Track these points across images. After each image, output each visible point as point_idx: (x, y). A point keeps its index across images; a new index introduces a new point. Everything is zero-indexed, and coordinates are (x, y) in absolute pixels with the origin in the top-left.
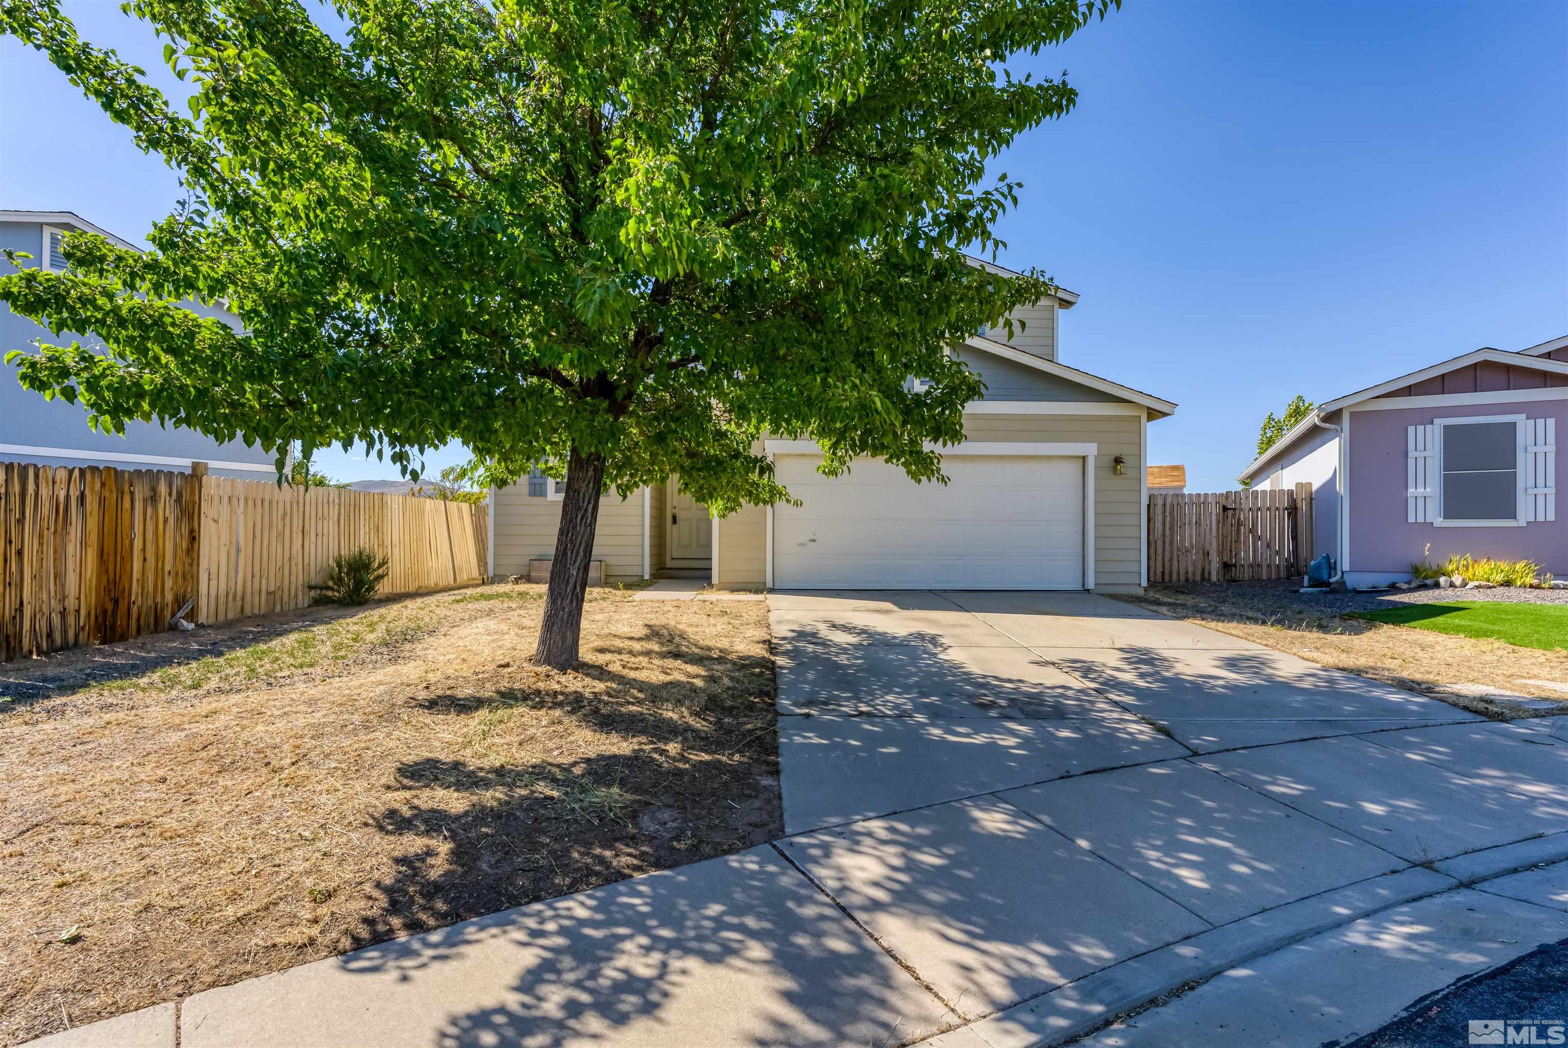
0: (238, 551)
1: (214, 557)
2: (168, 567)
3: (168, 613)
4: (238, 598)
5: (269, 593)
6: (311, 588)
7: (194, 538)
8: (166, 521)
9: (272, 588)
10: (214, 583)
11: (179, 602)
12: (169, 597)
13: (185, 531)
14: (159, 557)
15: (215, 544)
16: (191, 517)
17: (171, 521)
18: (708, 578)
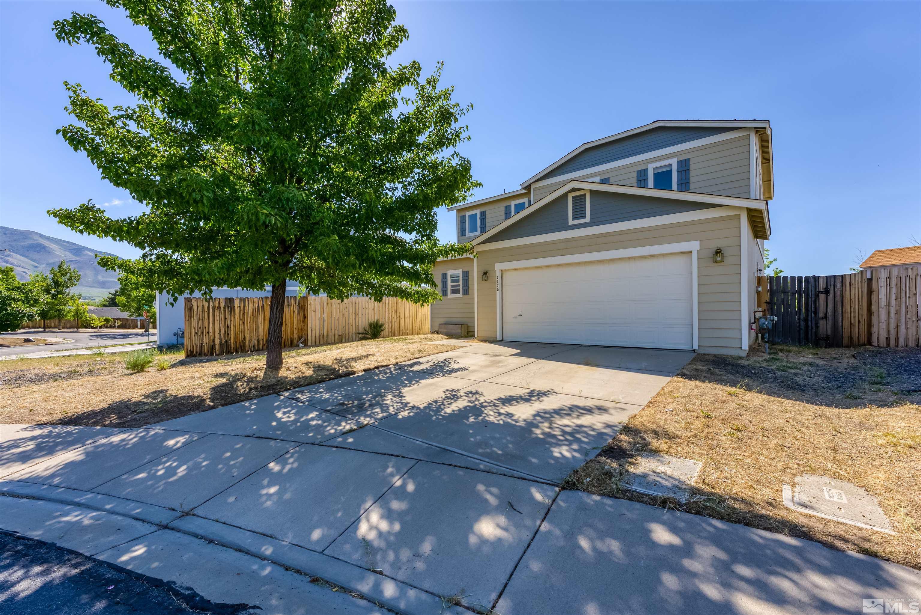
0: (324, 321)
1: (314, 323)
2: (295, 327)
3: (295, 341)
4: (325, 337)
5: (339, 335)
6: (359, 334)
7: (305, 317)
8: (294, 312)
9: (340, 334)
10: (314, 332)
11: (300, 337)
12: (296, 336)
13: (302, 315)
14: (292, 323)
15: (314, 318)
16: (304, 311)
17: (296, 312)
18: (473, 335)
